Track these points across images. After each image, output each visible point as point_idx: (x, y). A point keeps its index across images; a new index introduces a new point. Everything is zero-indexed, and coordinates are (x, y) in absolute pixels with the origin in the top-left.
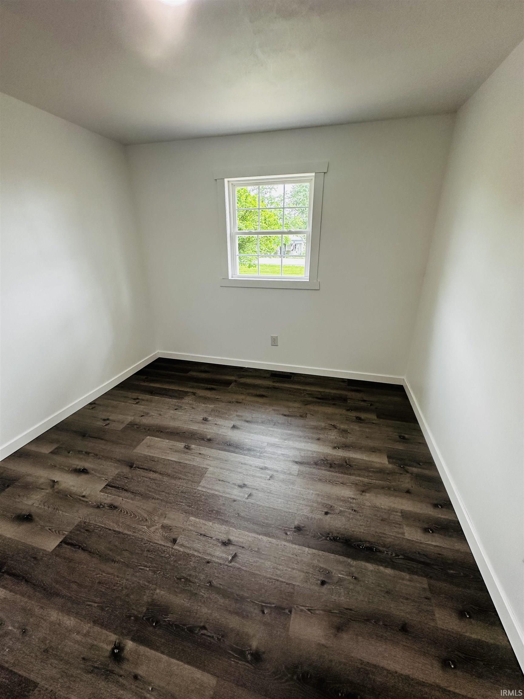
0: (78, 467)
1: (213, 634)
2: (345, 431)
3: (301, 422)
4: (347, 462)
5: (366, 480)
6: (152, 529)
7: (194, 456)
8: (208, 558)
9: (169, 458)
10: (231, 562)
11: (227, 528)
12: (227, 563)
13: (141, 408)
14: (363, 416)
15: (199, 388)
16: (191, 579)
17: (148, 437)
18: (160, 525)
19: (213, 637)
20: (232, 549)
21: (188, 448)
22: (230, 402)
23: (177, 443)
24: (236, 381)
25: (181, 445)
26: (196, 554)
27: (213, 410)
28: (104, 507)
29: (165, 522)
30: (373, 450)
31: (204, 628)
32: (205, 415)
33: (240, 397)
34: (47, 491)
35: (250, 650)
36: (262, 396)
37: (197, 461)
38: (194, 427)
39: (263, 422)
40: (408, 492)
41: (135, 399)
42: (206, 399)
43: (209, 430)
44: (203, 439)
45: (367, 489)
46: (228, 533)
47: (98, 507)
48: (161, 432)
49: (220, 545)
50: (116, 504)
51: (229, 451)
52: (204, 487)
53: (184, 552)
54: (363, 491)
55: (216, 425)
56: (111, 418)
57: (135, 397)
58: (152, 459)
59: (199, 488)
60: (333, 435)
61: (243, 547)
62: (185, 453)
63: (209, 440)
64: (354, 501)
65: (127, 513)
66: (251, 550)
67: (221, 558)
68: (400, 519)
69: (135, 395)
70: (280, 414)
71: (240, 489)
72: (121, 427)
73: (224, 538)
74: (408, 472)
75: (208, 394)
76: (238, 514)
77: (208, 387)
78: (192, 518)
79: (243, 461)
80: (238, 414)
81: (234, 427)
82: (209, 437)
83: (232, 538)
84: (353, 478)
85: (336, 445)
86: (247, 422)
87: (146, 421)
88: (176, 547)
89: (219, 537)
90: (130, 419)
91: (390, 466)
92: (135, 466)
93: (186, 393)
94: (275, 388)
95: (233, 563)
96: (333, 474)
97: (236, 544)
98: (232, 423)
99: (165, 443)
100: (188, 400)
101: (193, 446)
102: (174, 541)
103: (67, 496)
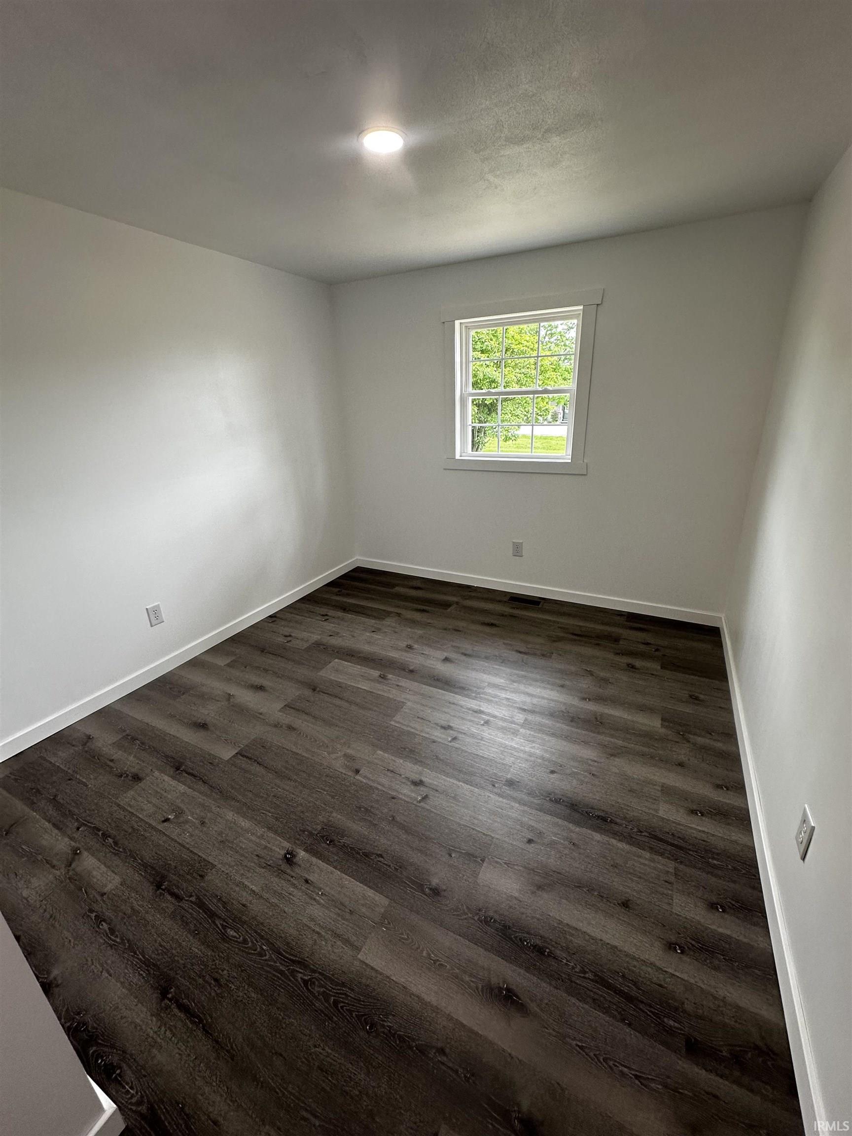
0: (256, 684)
1: (390, 864)
2: (605, 680)
3: (542, 662)
4: (598, 718)
5: (620, 743)
6: (333, 756)
7: (390, 687)
8: (394, 794)
9: (359, 686)
10: (420, 802)
11: (420, 768)
12: (415, 802)
13: (328, 627)
14: (639, 664)
15: (406, 608)
16: (372, 810)
17: (336, 660)
18: (343, 753)
19: (390, 866)
20: (423, 790)
21: (383, 677)
22: (445, 629)
23: (372, 670)
24: (457, 603)
25: (376, 673)
26: (380, 787)
27: (421, 637)
28: (281, 726)
29: (348, 751)
30: (642, 708)
31: (381, 856)
32: (410, 642)
33: (461, 624)
34: (223, 703)
35: (430, 885)
36: (489, 625)
37: (394, 693)
38: (394, 654)
39: (487, 658)
40: (681, 765)
41: (323, 615)
42: (413, 623)
43: (414, 660)
44: (404, 670)
45: (619, 754)
46: (421, 774)
47: (276, 726)
48: (352, 656)
49: (409, 783)
50: (294, 726)
51: (436, 687)
52: (398, 722)
53: (366, 784)
54: (612, 755)
55: (422, 655)
56: (292, 634)
58: (340, 685)
59: (392, 723)
60: (585, 684)
61: (437, 791)
62: (379, 682)
63: (412, 671)
64: (596, 764)
65: (307, 736)
66: (447, 795)
67: (408, 796)
69: (324, 611)
70: (513, 650)
71: (443, 731)
72: (306, 646)
73: (415, 777)
74: (689, 742)
75: (418, 616)
76: (437, 756)
77: (419, 608)
78: (379, 752)
79: (451, 700)
80: (454, 644)
81: (447, 660)
82: (411, 668)
83: (424, 779)
84: (602, 738)
85: (586, 696)
86: (465, 655)
87: (335, 642)
88: (358, 777)
89: (408, 776)
90: (316, 638)
91: (663, 731)
92: (318, 689)
93: (388, 614)
94: (512, 617)
95: (422, 804)
96: (574, 729)
97: (428, 785)
98: (446, 654)
99: (355, 669)
100: (389, 621)
101: (390, 676)
102: (357, 772)
103: (243, 711)
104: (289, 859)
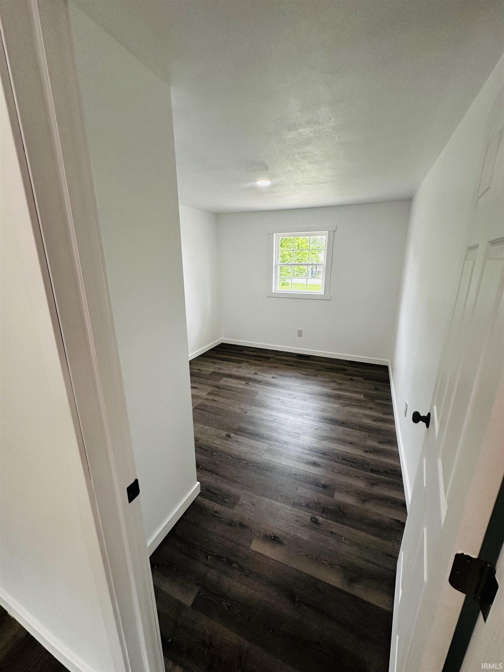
2: (342, 384)
3: (314, 378)
4: (339, 395)
5: (348, 402)
7: (251, 387)
9: (238, 387)
13: (216, 366)
14: (354, 378)
15: (250, 359)
17: (224, 378)
21: (247, 383)
22: (270, 367)
23: (241, 381)
24: (273, 357)
25: (244, 382)
27: (260, 370)
28: (209, 400)
30: (356, 392)
32: (256, 372)
33: (277, 365)
36: (290, 365)
37: (253, 389)
38: (249, 376)
39: (290, 377)
40: (371, 408)
41: (212, 362)
42: (255, 365)
43: (259, 377)
44: (255, 381)
47: (207, 400)
48: (231, 376)
50: (215, 399)
51: (270, 387)
54: (345, 406)
55: (262, 376)
56: (201, 369)
57: (213, 361)
58: (229, 386)
59: (256, 398)
60: (333, 385)
62: (246, 385)
63: (259, 381)
64: (339, 409)
68: (363, 416)
69: (212, 360)
70: (301, 374)
72: (209, 373)
74: (374, 402)
75: (257, 362)
77: (256, 359)
78: (253, 407)
79: (278, 391)
80: (275, 372)
81: (273, 377)
82: (259, 380)
84: (340, 401)
86: (281, 376)
87: (221, 371)
90: (212, 370)
91: (364, 399)
93: (242, 361)
94: (299, 362)
96: (329, 399)
99: (234, 381)
100: (243, 364)
101: (250, 383)
102: (246, 413)
104: (228, 436)
